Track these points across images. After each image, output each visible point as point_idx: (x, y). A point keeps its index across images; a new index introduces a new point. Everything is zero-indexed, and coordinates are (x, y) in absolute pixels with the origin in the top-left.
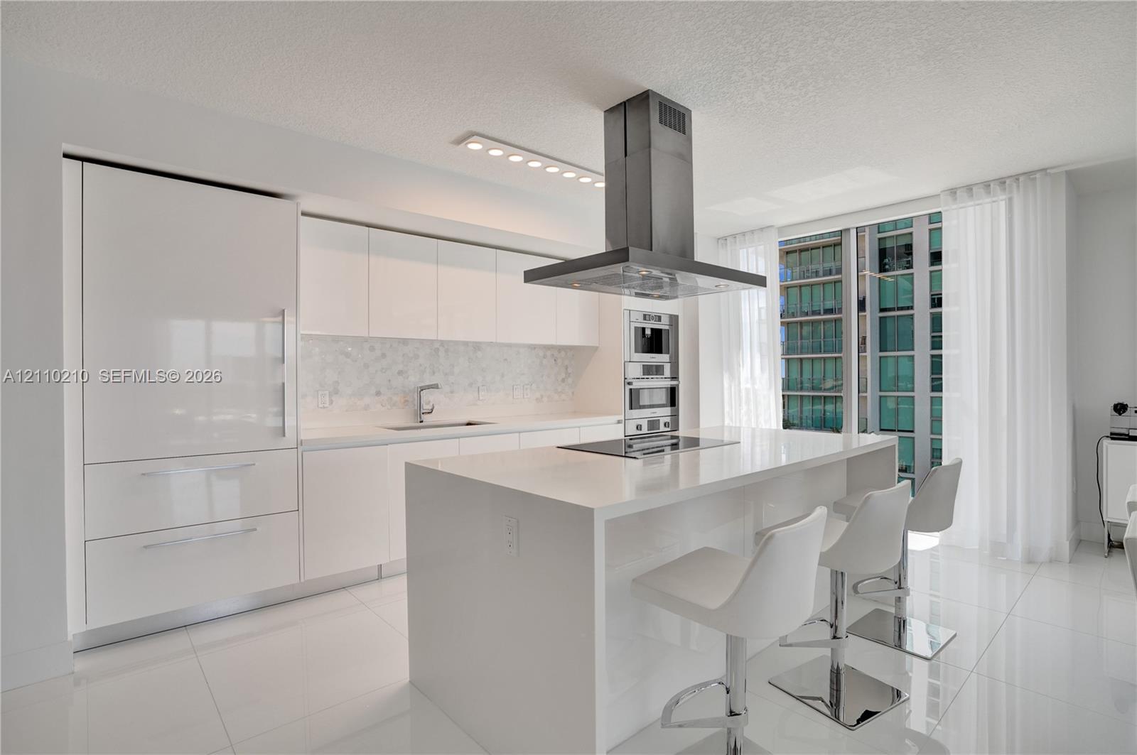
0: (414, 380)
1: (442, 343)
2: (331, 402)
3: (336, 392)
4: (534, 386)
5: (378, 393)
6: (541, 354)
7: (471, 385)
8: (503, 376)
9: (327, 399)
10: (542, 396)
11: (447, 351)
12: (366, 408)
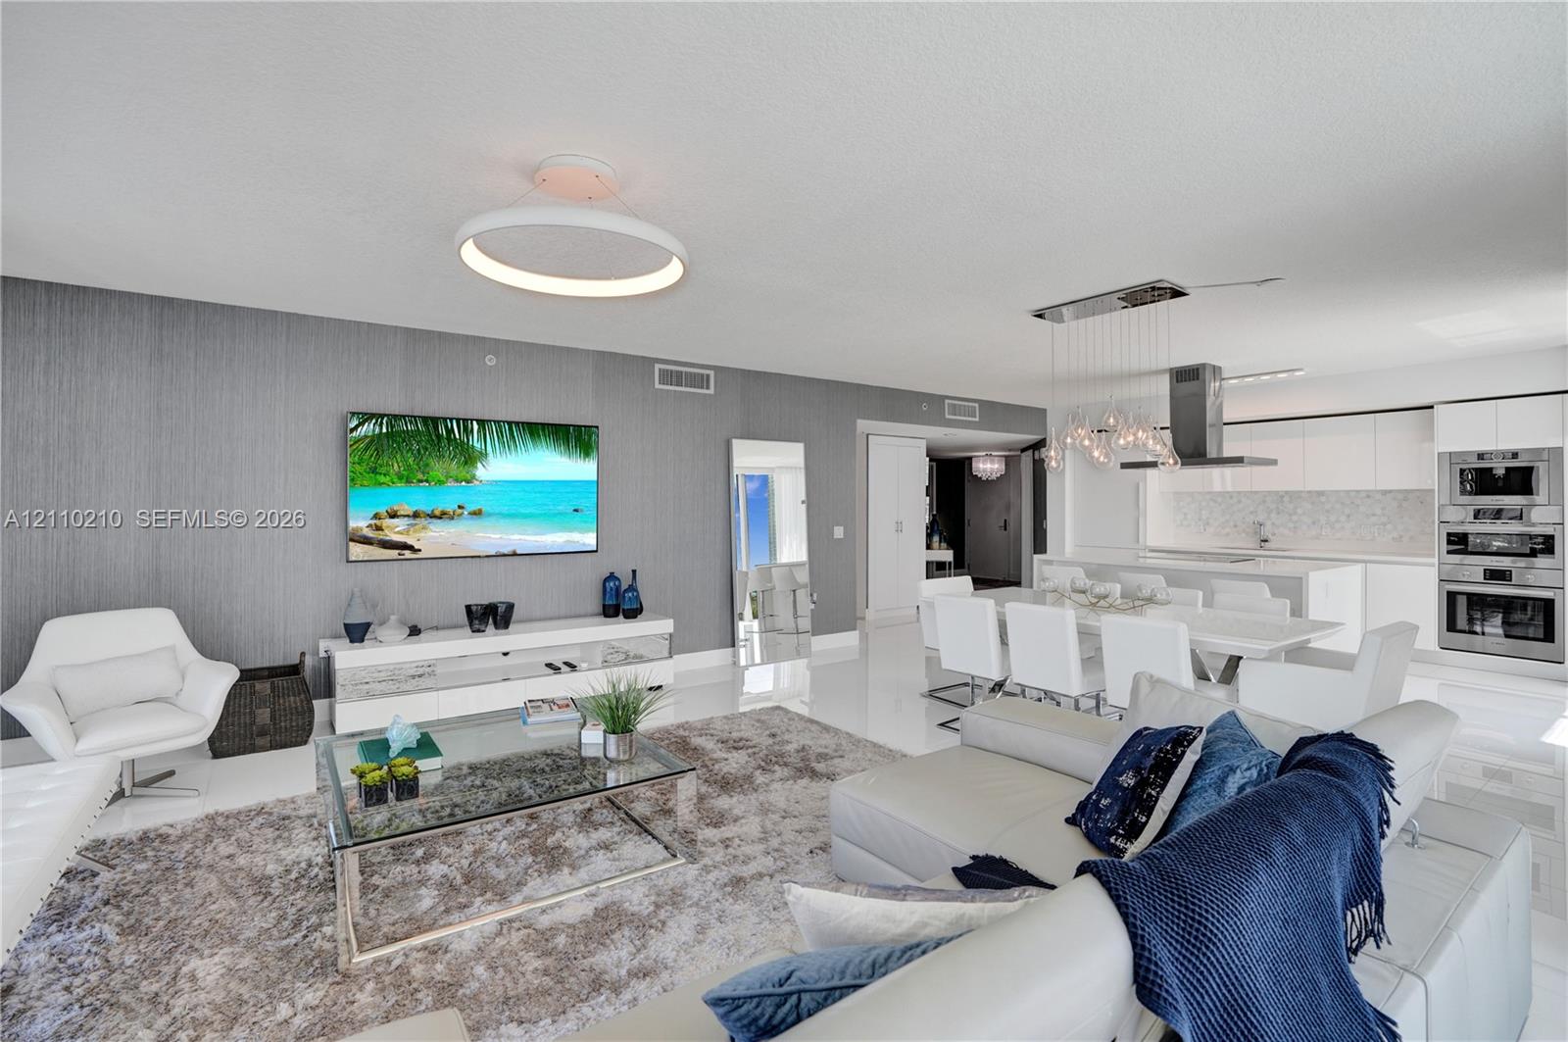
0: (1261, 518)
1: (1286, 492)
2: (1205, 530)
3: (1208, 524)
4: (1389, 527)
5: (1236, 526)
6: (1400, 496)
7: (1314, 523)
8: (1349, 516)
9: (1202, 527)
10: (1401, 537)
11: (1291, 497)
12: (1228, 534)
